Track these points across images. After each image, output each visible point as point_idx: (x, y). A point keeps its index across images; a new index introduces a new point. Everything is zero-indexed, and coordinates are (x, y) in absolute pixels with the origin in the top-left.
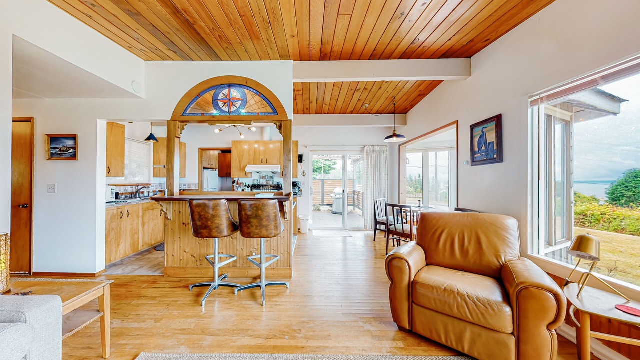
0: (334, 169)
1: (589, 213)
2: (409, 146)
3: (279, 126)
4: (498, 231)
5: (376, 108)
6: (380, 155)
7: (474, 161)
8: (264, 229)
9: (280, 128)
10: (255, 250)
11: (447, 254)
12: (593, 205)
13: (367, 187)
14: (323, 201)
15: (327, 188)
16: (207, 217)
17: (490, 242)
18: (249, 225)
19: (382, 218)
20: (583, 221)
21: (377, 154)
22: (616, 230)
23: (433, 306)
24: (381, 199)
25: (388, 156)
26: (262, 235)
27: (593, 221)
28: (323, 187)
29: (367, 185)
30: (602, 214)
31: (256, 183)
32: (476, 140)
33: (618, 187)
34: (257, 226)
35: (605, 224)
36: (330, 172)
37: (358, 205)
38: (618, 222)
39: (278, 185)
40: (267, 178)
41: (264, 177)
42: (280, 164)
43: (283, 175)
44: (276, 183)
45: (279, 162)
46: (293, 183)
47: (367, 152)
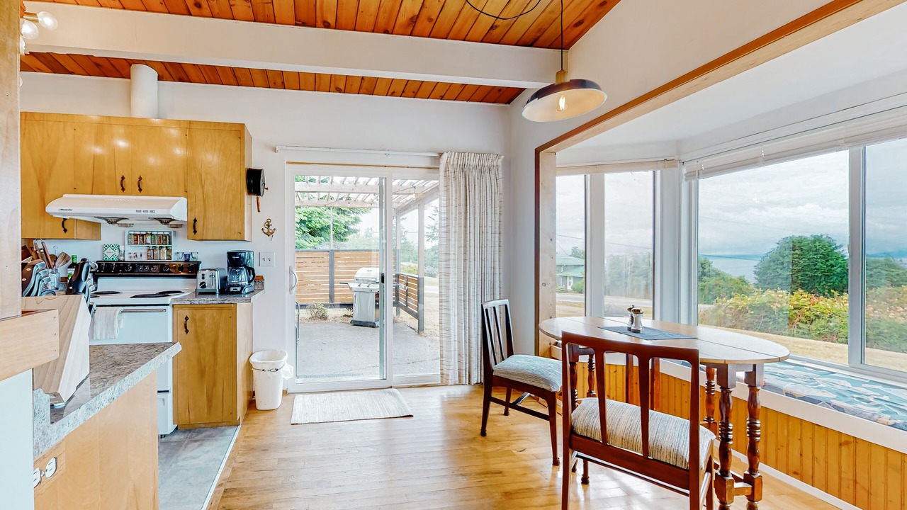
0: (355, 231)
1: (774, 307)
6: (481, 178)
12: (779, 293)
14: (331, 297)
15: (340, 269)
20: (766, 319)
22: (821, 336)
24: (496, 304)
25: (500, 182)
27: (780, 320)
28: (332, 266)
29: (448, 260)
30: (795, 309)
31: (111, 255)
33: (772, 264)
35: (801, 325)
36: (348, 237)
37: (406, 303)
38: (823, 322)
39: (187, 261)
40: (149, 242)
41: (141, 238)
42: (186, 193)
43: (195, 232)
44: (180, 255)
45: (182, 189)
46: (230, 255)
47: (446, 170)
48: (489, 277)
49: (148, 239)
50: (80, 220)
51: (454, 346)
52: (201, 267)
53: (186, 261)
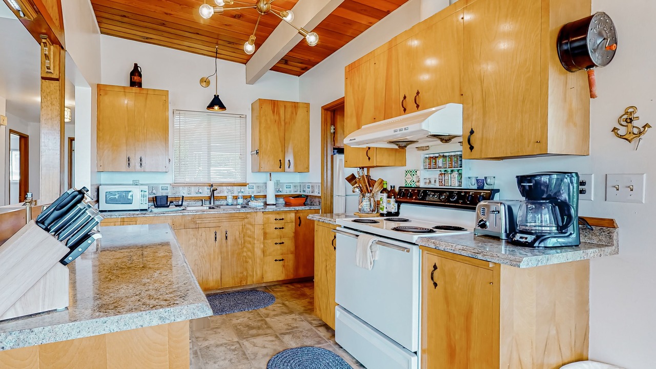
31: (410, 181)
39: (481, 188)
40: (441, 165)
41: (434, 161)
42: (461, 97)
43: (472, 148)
44: (474, 181)
45: (457, 93)
46: (521, 179)
49: (440, 162)
50: (380, 148)
52: (497, 197)
53: (478, 189)
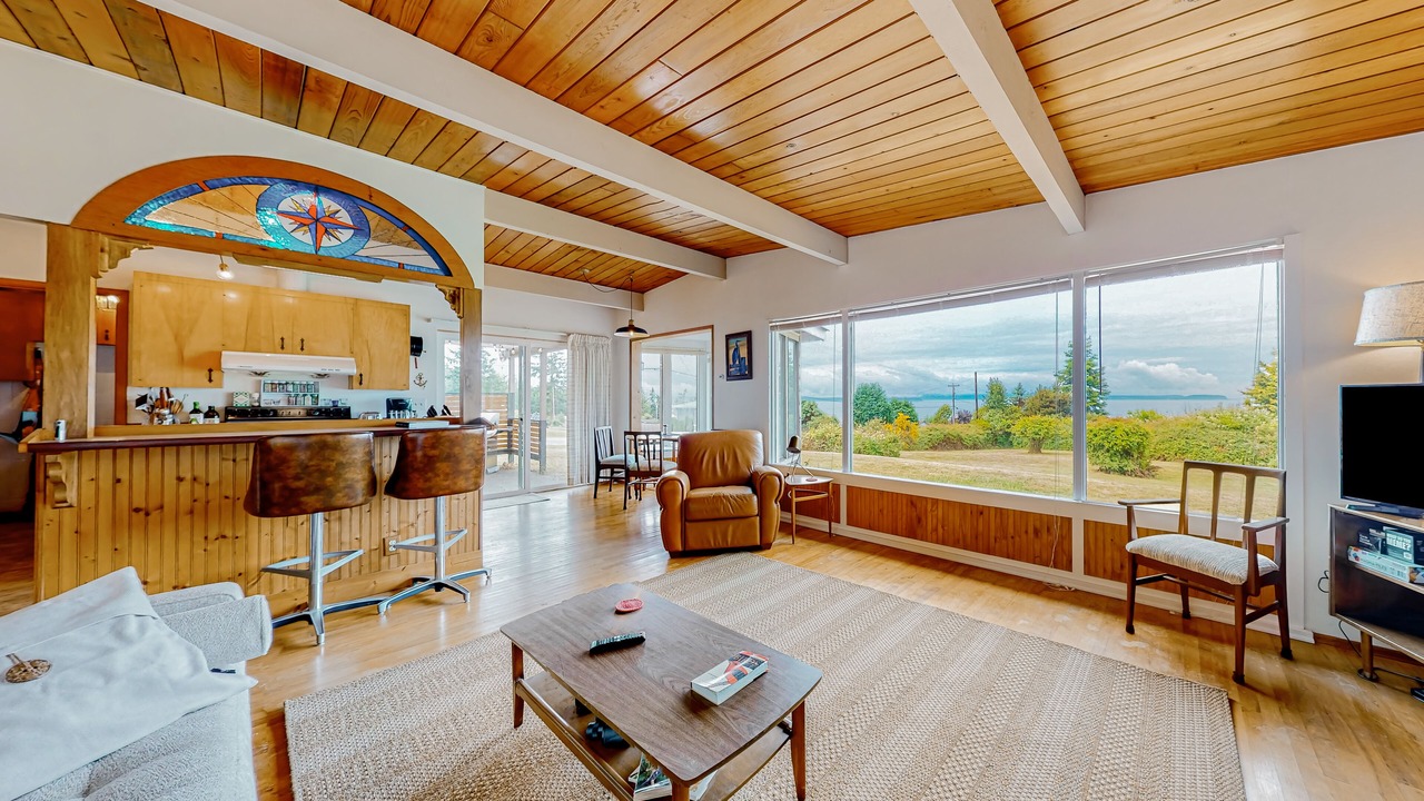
2: (644, 343)
3: (450, 295)
4: (747, 443)
5: (602, 276)
6: (596, 351)
7: (730, 377)
8: (461, 477)
9: (454, 299)
10: (393, 533)
11: (710, 475)
13: (573, 409)
16: (323, 468)
17: (744, 455)
18: (430, 474)
19: (605, 459)
21: (591, 350)
23: (706, 516)
24: (604, 428)
25: (610, 355)
26: (456, 488)
29: (573, 404)
31: (242, 402)
32: (731, 352)
34: (447, 474)
39: (336, 406)
40: (291, 390)
43: (360, 383)
44: (329, 402)
45: (348, 351)
46: (391, 401)
47: (573, 345)
48: (602, 414)
51: (578, 459)
52: (352, 411)
